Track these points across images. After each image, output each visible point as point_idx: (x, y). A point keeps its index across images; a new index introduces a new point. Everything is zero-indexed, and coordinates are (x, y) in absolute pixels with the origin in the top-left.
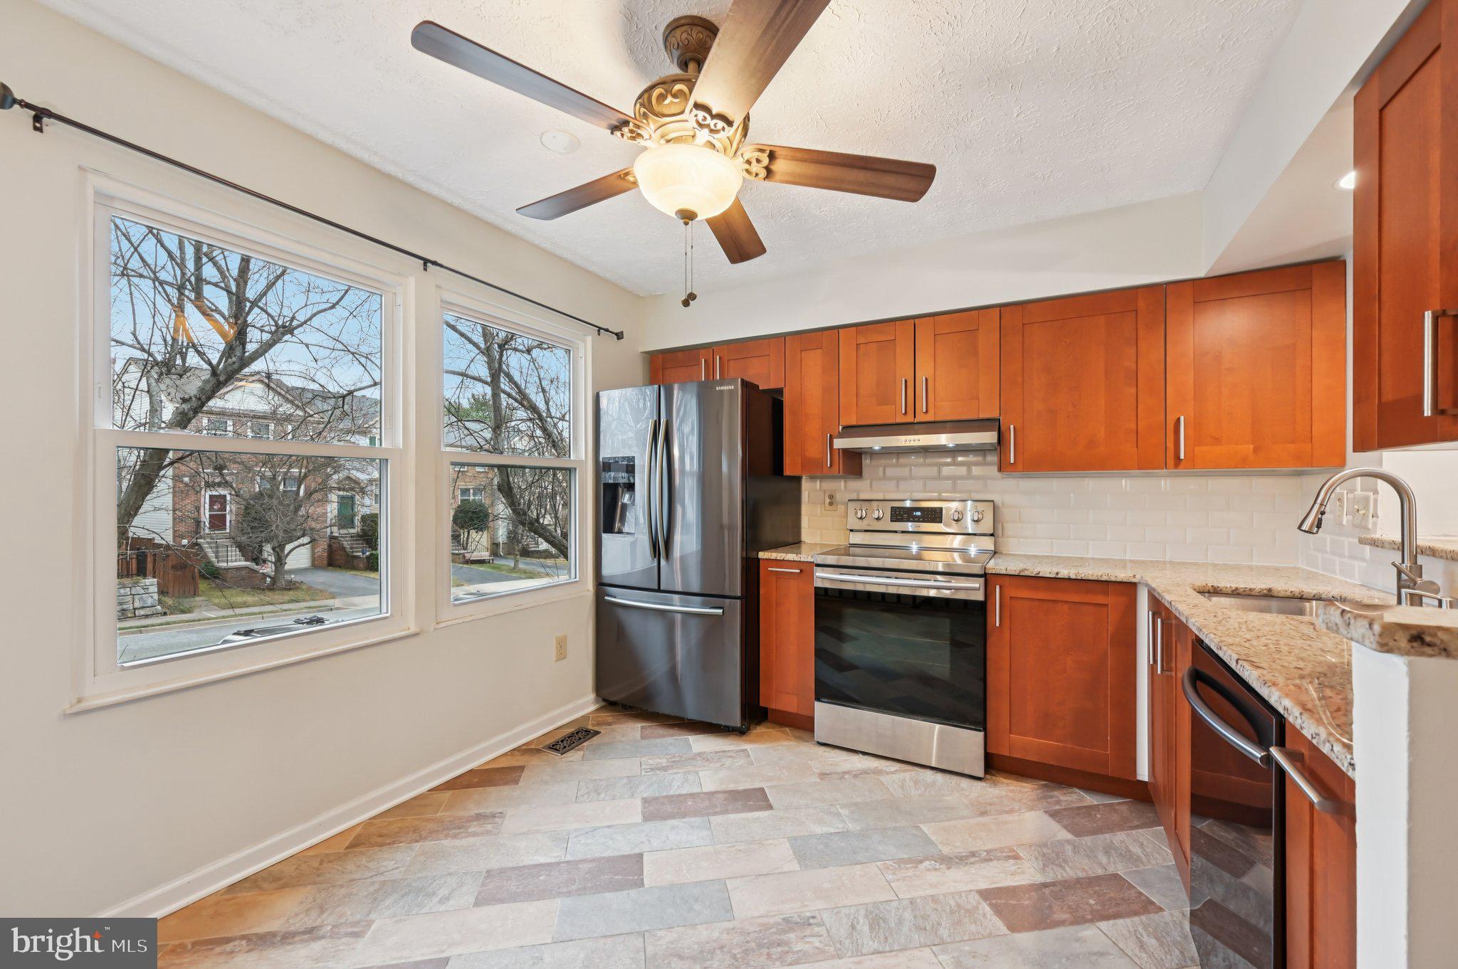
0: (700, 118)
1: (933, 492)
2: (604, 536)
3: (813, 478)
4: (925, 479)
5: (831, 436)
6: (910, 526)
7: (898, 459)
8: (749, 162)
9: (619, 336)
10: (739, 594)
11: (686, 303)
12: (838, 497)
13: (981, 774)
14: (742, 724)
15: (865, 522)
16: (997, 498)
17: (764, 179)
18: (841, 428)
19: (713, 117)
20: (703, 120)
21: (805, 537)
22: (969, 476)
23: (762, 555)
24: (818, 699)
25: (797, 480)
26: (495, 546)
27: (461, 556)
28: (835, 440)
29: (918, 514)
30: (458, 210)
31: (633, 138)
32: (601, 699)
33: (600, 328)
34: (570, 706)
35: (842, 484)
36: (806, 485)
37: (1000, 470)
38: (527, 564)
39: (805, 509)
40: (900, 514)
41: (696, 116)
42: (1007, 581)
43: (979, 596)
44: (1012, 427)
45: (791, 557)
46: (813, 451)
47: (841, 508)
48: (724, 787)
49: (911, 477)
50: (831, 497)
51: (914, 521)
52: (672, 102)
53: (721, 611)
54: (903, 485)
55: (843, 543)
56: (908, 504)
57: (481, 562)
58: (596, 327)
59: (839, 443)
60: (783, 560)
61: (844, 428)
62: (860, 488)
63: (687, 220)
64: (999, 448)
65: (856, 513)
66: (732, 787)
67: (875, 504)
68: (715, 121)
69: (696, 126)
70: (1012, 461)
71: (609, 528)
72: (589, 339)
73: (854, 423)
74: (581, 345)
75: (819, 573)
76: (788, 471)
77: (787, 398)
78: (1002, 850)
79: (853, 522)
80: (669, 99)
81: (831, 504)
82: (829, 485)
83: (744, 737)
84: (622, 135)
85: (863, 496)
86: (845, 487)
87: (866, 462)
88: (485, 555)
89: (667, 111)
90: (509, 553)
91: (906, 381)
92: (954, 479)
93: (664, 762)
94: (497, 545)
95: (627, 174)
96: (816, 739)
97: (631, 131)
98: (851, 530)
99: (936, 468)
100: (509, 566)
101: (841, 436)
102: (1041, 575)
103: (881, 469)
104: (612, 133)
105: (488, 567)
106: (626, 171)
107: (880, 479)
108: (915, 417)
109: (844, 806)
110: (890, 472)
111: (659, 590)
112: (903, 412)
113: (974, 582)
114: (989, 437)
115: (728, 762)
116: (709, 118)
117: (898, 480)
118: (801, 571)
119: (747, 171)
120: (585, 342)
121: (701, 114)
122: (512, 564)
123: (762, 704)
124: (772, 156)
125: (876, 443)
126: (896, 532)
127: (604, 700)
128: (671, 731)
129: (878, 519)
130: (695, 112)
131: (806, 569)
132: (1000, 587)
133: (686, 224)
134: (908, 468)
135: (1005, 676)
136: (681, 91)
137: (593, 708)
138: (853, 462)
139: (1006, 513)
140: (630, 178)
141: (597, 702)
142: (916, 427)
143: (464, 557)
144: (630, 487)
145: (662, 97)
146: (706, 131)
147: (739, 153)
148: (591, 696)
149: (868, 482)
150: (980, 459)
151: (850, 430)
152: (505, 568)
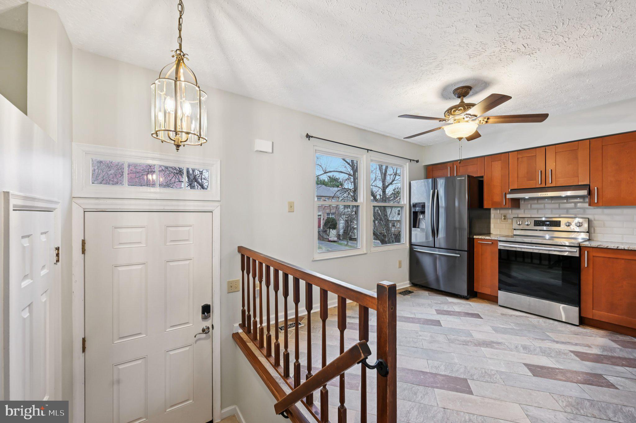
1: (557, 214)
2: (413, 229)
3: (496, 209)
4: (552, 209)
5: (505, 193)
6: (545, 228)
7: (538, 201)
8: (481, 121)
9: (417, 161)
10: (466, 250)
12: (508, 216)
13: (578, 324)
14: (468, 296)
15: (521, 226)
16: (590, 217)
17: (485, 124)
18: (510, 190)
21: (492, 231)
22: (576, 207)
23: (475, 237)
24: (500, 289)
25: (489, 209)
26: (339, 236)
27: (327, 239)
28: (507, 195)
29: (548, 223)
30: (375, 133)
32: (411, 283)
33: (411, 160)
34: (402, 283)
35: (510, 211)
36: (493, 212)
37: (590, 205)
38: (352, 243)
39: (492, 221)
40: (538, 223)
42: (591, 250)
43: (577, 255)
44: (596, 188)
45: (488, 238)
46: (497, 198)
47: (510, 221)
48: (463, 311)
49: (545, 208)
50: (505, 216)
51: (546, 226)
52: (458, 112)
53: (459, 255)
54: (540, 211)
55: (511, 234)
56: (544, 219)
57: (334, 241)
58: (409, 159)
59: (509, 196)
60: (484, 239)
61: (511, 190)
62: (520, 213)
63: (460, 140)
64: (589, 196)
65: (517, 223)
66: (466, 311)
67: (526, 219)
69: (465, 117)
70: (596, 201)
71: (415, 226)
72: (408, 164)
73: (516, 188)
74: (405, 166)
75: (500, 244)
76: (485, 206)
77: (485, 179)
78: (583, 344)
79: (515, 226)
80: (457, 111)
81: (504, 219)
82: (504, 212)
83: (468, 300)
85: (520, 216)
86: (512, 212)
87: (522, 202)
88: (336, 239)
89: (456, 114)
90: (344, 238)
91: (541, 171)
92: (568, 209)
93: (439, 302)
94: (340, 235)
96: (499, 304)
98: (515, 229)
99: (558, 205)
100: (344, 243)
101: (510, 193)
103: (529, 205)
105: (337, 243)
107: (529, 209)
108: (546, 185)
109: (512, 323)
110: (534, 206)
111: (434, 247)
112: (540, 183)
113: (575, 249)
114: (584, 192)
115: (463, 306)
116: (470, 116)
117: (538, 209)
118: (492, 243)
120: (406, 165)
122: (346, 243)
123: (475, 290)
124: (488, 119)
125: (527, 196)
126: (537, 230)
127: (412, 283)
128: (439, 295)
129: (528, 225)
130: (466, 115)
131: (494, 243)
132: (588, 252)
134: (543, 205)
135: (591, 287)
136: (461, 109)
137: (409, 286)
138: (516, 203)
139: (595, 223)
141: (410, 284)
142: (546, 189)
143: (328, 239)
144: (423, 213)
145: (455, 111)
146: (468, 118)
148: (408, 282)
149: (523, 210)
150: (582, 200)
151: (514, 191)
152: (343, 244)
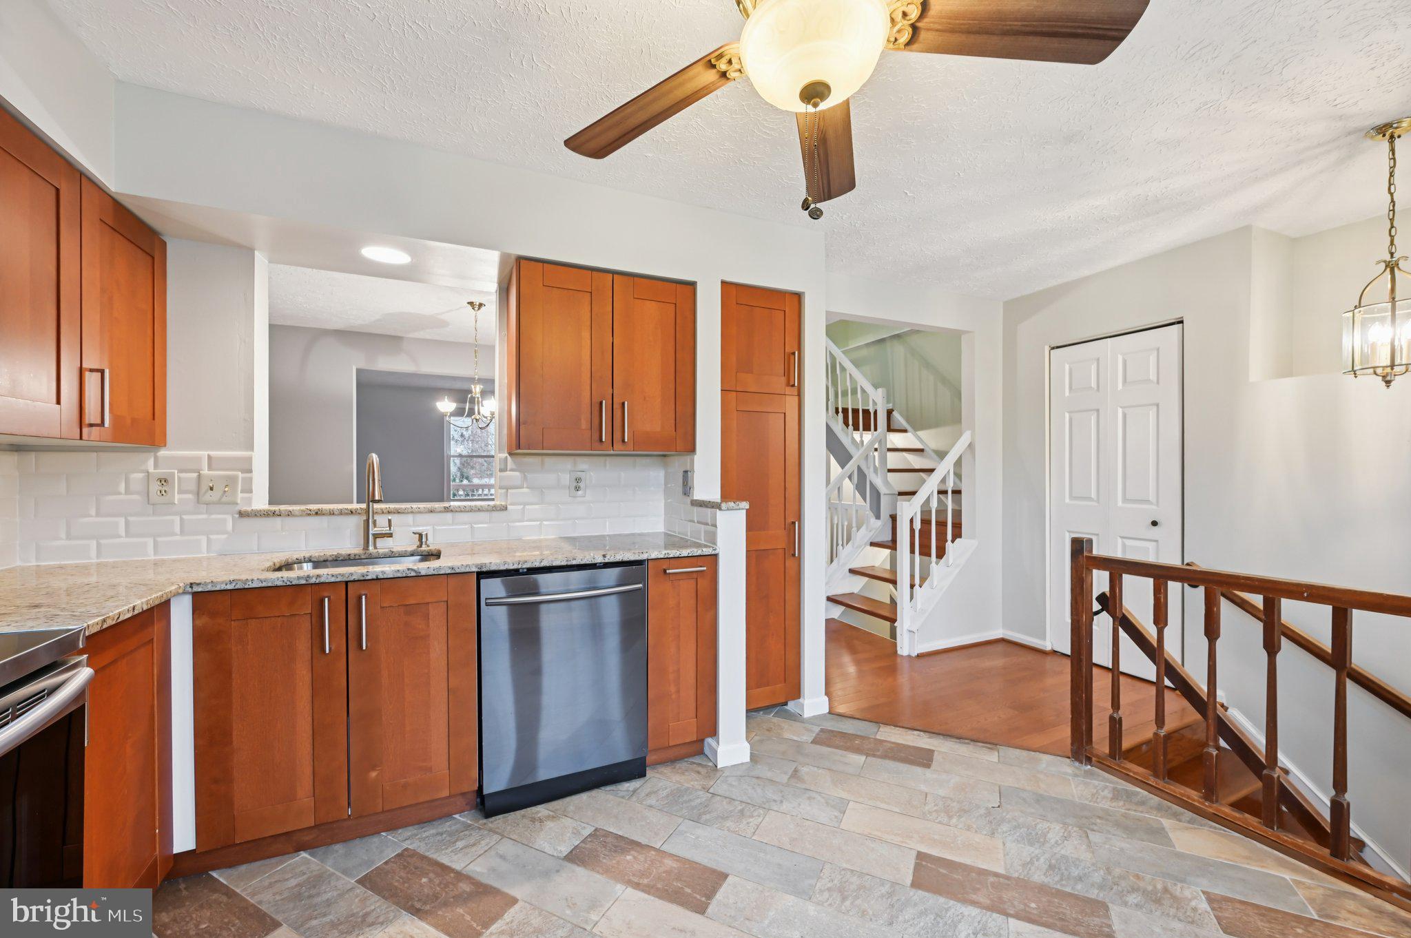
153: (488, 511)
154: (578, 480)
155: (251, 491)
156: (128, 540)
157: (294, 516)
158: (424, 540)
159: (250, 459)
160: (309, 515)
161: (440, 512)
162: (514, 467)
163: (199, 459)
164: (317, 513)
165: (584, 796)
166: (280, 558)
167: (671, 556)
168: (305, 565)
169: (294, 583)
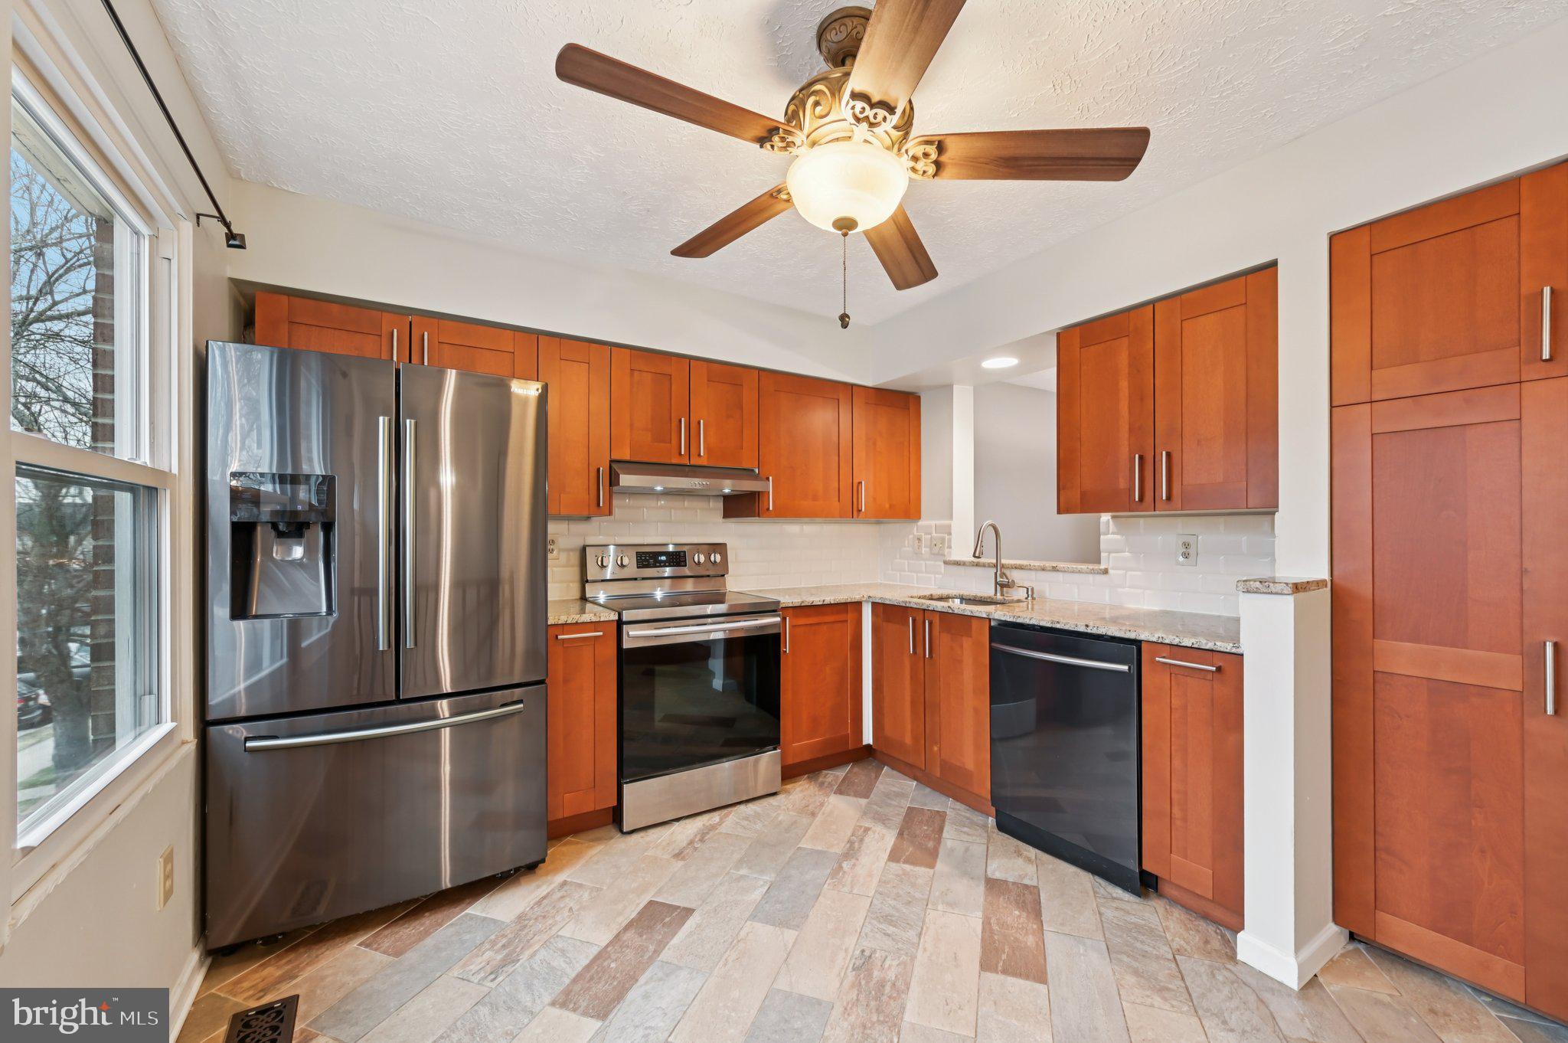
0: (857, 110)
6: (655, 572)
8: (915, 159)
10: (543, 678)
11: (845, 325)
12: (562, 542)
17: (933, 177)
18: (610, 462)
19: (872, 106)
20: (861, 113)
29: (663, 558)
31: (785, 148)
35: (565, 526)
41: (853, 108)
46: (576, 486)
48: (616, 928)
49: (643, 520)
51: (658, 566)
53: (521, 706)
60: (576, 623)
61: (614, 462)
63: (844, 231)
65: (597, 560)
66: (622, 922)
68: (875, 111)
69: (854, 122)
70: (771, 508)
72: (187, 227)
73: (627, 457)
75: (632, 631)
79: (594, 571)
84: (772, 146)
85: (590, 541)
91: (681, 421)
93: (492, 955)
95: (779, 191)
96: (625, 828)
97: (783, 139)
99: (665, 511)
102: (814, 604)
104: (761, 147)
106: (777, 188)
107: (610, 522)
108: (690, 459)
111: (397, 700)
112: (682, 453)
115: (571, 903)
116: (867, 108)
119: (914, 169)
121: (859, 105)
124: (941, 148)
127: (211, 952)
130: (852, 103)
132: (789, 619)
133: (845, 235)
134: (640, 510)
140: (784, 196)
146: (865, 125)
147: (903, 150)
151: (622, 466)
153: (1087, 573)
154: (1186, 545)
155: (951, 548)
156: (909, 573)
157: (979, 566)
158: (1030, 593)
159: (950, 526)
160: (973, 565)
161: (1049, 571)
162: (1115, 530)
163: (931, 526)
164: (977, 565)
165: (1071, 869)
166: (938, 592)
167: (1167, 641)
168: (956, 600)
169: (956, 612)
